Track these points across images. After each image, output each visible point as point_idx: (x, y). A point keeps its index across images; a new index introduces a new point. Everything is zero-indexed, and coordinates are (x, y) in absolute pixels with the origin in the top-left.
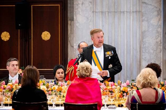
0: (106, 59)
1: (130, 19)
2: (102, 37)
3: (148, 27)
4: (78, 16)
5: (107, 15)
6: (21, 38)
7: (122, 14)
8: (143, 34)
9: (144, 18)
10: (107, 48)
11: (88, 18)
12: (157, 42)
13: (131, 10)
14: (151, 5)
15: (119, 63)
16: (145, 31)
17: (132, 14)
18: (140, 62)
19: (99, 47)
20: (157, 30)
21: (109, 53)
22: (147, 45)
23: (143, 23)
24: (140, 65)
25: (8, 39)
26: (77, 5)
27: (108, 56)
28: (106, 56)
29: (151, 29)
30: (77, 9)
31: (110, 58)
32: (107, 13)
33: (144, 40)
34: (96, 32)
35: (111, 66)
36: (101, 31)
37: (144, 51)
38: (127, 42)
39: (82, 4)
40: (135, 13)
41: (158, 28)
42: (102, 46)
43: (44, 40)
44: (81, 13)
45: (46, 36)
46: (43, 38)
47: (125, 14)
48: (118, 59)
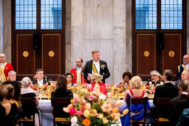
0: (101, 69)
1: (107, 43)
2: (99, 55)
3: (118, 49)
4: (74, 42)
5: (93, 41)
6: (36, 55)
7: (102, 41)
8: (114, 53)
9: (115, 43)
10: (102, 63)
11: (80, 43)
12: (123, 58)
13: (107, 38)
14: (119, 35)
15: (109, 72)
16: (115, 52)
17: (108, 41)
18: (113, 70)
19: (97, 61)
20: (123, 51)
21: (103, 66)
22: (117, 60)
23: (115, 46)
24: (113, 72)
25: (27, 56)
26: (73, 35)
27: (102, 67)
28: (101, 68)
29: (119, 50)
30: (73, 37)
31: (103, 69)
32: (93, 40)
33: (115, 57)
34: (96, 52)
35: (104, 73)
36: (99, 52)
37: (115, 64)
38: (105, 58)
39: (77, 34)
40: (110, 40)
41: (124, 49)
42: (99, 61)
43: (50, 57)
44: (76, 40)
45: (51, 54)
46: (50, 56)
47: (104, 41)
48: (108, 70)
